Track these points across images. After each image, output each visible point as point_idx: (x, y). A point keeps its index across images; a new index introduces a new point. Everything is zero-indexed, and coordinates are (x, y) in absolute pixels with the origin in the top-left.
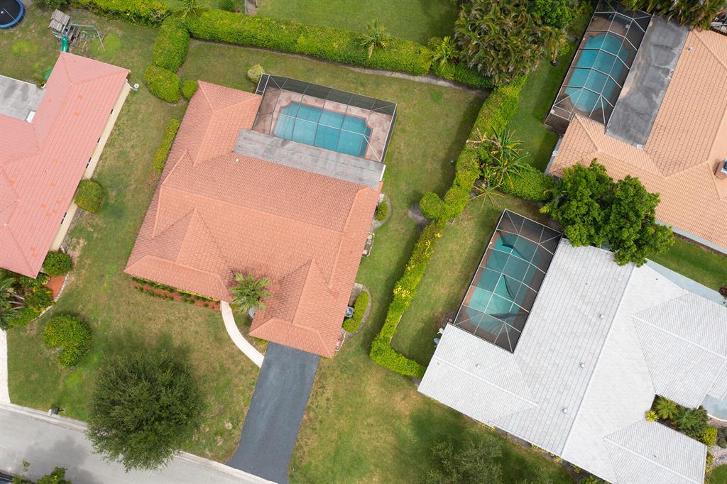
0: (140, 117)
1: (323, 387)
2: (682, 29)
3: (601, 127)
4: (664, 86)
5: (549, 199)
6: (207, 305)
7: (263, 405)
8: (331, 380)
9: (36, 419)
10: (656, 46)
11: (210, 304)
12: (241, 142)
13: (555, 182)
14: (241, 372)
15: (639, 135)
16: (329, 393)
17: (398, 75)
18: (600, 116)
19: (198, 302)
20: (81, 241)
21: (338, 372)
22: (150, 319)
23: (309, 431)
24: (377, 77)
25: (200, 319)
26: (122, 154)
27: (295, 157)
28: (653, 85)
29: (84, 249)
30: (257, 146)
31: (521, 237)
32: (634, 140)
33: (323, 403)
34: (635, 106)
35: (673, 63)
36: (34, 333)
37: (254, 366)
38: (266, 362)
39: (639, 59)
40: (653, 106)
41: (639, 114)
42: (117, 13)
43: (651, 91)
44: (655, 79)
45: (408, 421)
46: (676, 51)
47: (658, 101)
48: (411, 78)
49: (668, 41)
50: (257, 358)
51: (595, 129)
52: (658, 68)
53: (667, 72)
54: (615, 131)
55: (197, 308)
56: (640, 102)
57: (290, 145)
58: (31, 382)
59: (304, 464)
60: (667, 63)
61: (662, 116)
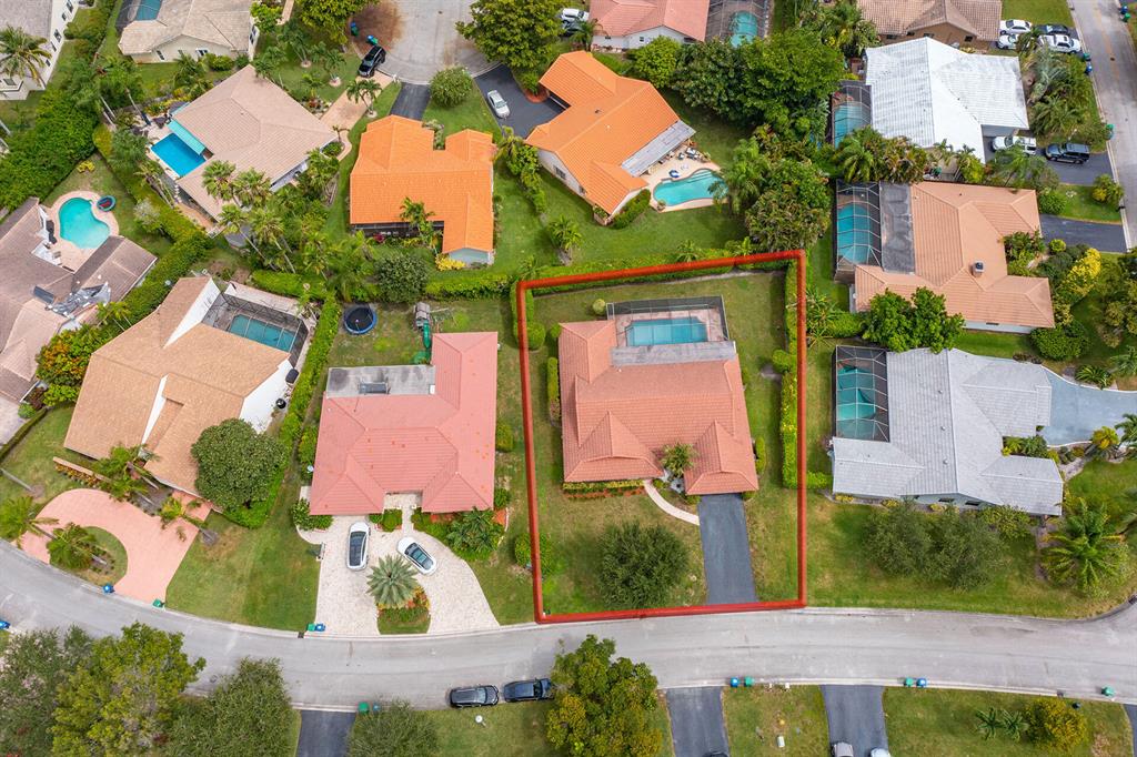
0: (512, 368)
1: (755, 523)
2: (904, 186)
3: (879, 268)
4: (910, 228)
5: (866, 327)
6: (634, 493)
7: (714, 554)
8: (759, 516)
9: (530, 630)
10: (892, 202)
11: (634, 490)
12: (616, 358)
13: (860, 316)
14: (686, 533)
15: (908, 266)
16: (762, 526)
17: (707, 278)
18: (875, 260)
19: (627, 493)
20: (506, 478)
21: (762, 508)
22: (592, 519)
23: (759, 559)
24: (692, 284)
25: (633, 506)
26: (509, 401)
27: (663, 356)
28: (902, 229)
29: (510, 483)
30: (629, 357)
31: (859, 361)
32: (906, 270)
33: (761, 535)
34: (895, 247)
35: (908, 210)
36: (498, 562)
37: (693, 526)
38: (701, 520)
39: (883, 215)
40: (909, 244)
41: (901, 252)
42: (462, 295)
43: (902, 233)
44: (902, 225)
45: (832, 525)
46: (907, 202)
47: (910, 239)
48: (718, 277)
49: (898, 197)
50: (694, 519)
51: (875, 271)
52: (900, 217)
53: (907, 218)
54: (889, 268)
55: (626, 499)
56: (899, 244)
57: (655, 348)
58: (512, 602)
59: (767, 585)
60: (904, 212)
61: (917, 248)
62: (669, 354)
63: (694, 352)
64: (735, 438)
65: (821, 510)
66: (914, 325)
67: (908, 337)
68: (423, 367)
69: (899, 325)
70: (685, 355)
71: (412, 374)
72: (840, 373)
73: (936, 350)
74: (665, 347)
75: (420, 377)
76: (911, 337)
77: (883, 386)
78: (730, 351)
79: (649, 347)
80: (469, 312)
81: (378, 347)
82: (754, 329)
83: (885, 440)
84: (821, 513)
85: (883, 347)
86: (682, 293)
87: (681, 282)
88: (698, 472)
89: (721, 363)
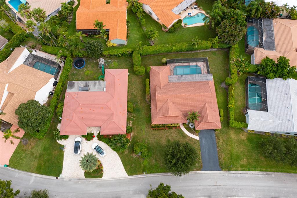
0: (133, 82)
1: (219, 140)
2: (271, 20)
3: (263, 49)
4: (273, 35)
5: (259, 70)
6: (176, 128)
7: (204, 150)
8: (221, 137)
9: (139, 178)
10: (266, 25)
11: (177, 127)
12: (170, 79)
13: (257, 66)
14: (194, 143)
15: (273, 48)
16: (221, 141)
17: (201, 51)
18: (261, 46)
19: (173, 128)
20: (131, 122)
21: (221, 134)
22: (161, 137)
23: (221, 153)
24: (196, 53)
25: (176, 133)
26: (132, 94)
27: (187, 79)
28: (271, 35)
29: (132, 124)
30: (175, 79)
31: (257, 82)
32: (272, 50)
33: (221, 144)
34: (268, 41)
35: (273, 28)
36: (127, 152)
37: (197, 140)
38: (200, 138)
39: (264, 30)
40: (273, 40)
41: (270, 43)
42: (116, 55)
43: (271, 36)
44: (270, 33)
45: (246, 141)
46: (272, 25)
47: (273, 39)
48: (205, 51)
49: (269, 23)
50: (197, 138)
51: (261, 50)
52: (270, 31)
53: (272, 31)
54: (267, 49)
55: (173, 130)
56: (269, 40)
57: (184, 76)
58: (132, 167)
59: (223, 163)
60: (271, 29)
61: (276, 42)
62: (189, 78)
63: (197, 78)
64: (213, 109)
65: (243, 135)
66: (278, 69)
67: (275, 74)
68: (101, 81)
69: (272, 69)
70: (194, 78)
71: (97, 84)
72: (249, 86)
73: (285, 79)
74: (187, 76)
75: (100, 85)
76: (276, 74)
77: (265, 91)
78: (210, 77)
79: (182, 76)
80: (118, 62)
81: (86, 74)
82: (218, 70)
83: (266, 111)
84: (243, 137)
85: (264, 77)
86: (193, 56)
87: (193, 52)
88: (200, 122)
89: (207, 82)
